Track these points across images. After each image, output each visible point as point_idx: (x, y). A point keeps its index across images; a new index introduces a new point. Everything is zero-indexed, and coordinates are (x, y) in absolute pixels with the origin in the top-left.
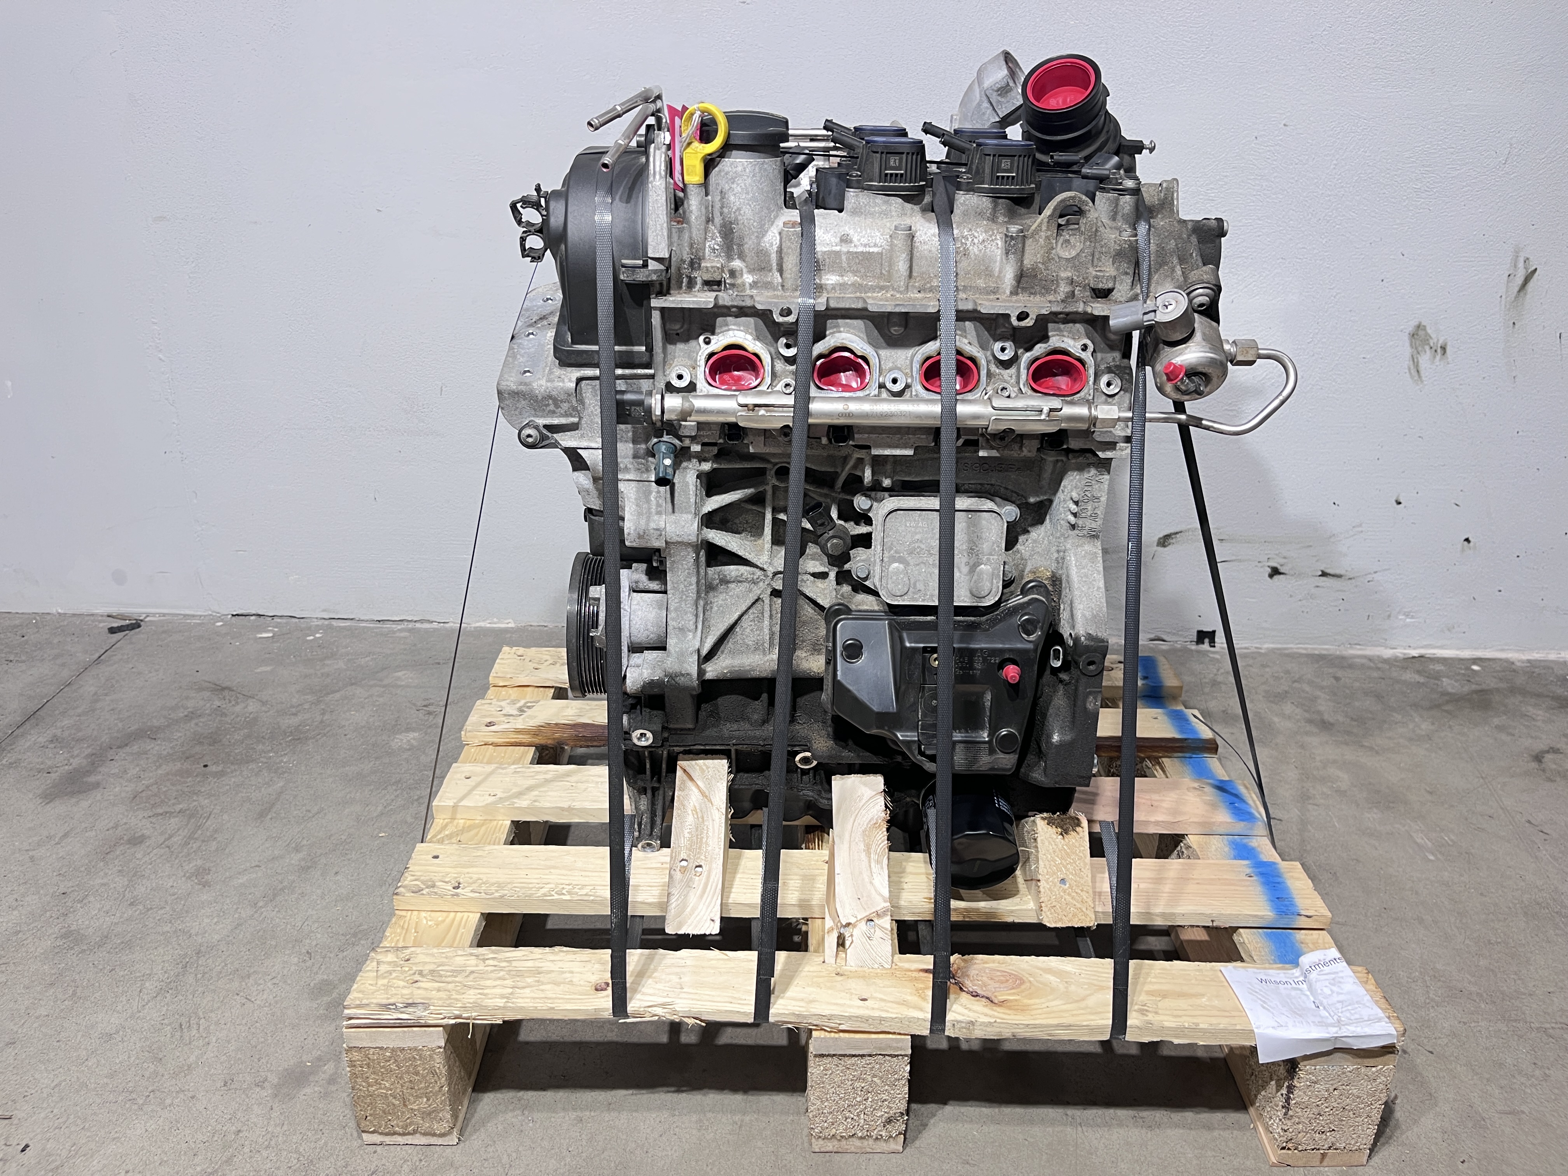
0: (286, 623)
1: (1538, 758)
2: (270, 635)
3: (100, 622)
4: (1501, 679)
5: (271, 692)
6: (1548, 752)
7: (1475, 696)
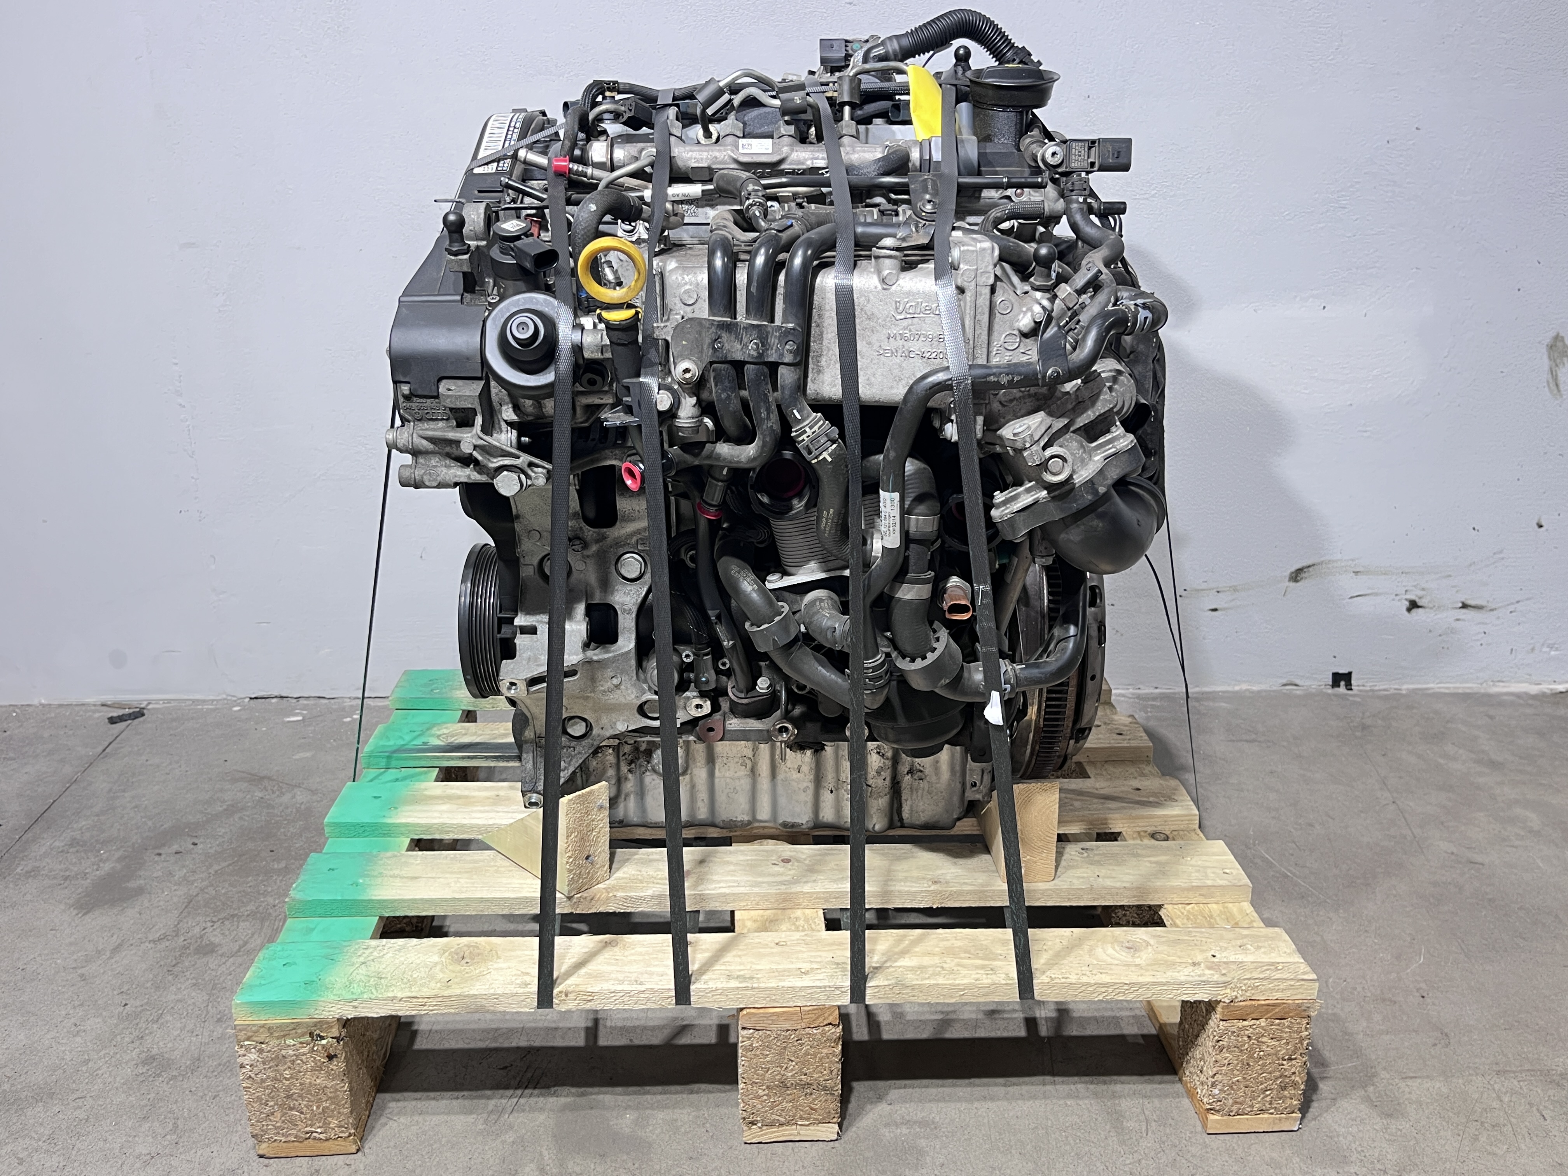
0: (315, 705)
2: (300, 718)
3: (94, 712)
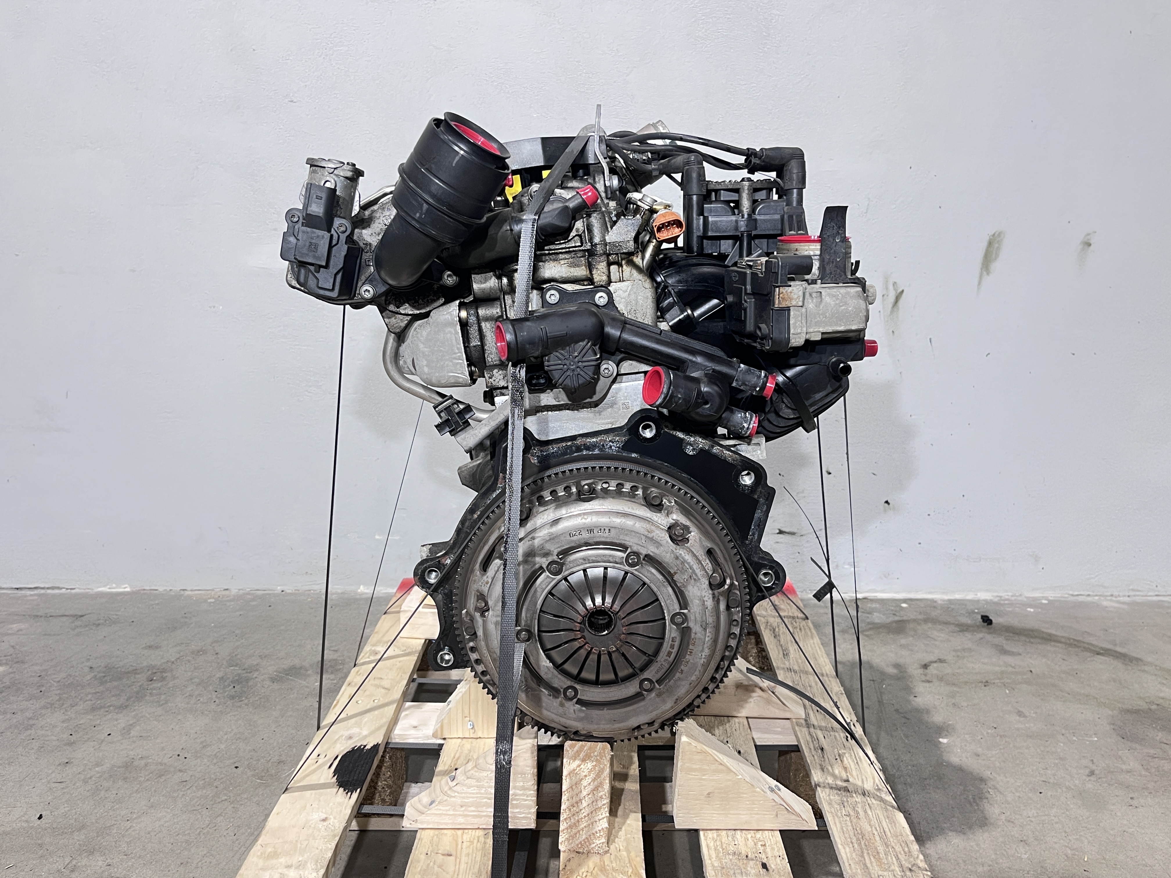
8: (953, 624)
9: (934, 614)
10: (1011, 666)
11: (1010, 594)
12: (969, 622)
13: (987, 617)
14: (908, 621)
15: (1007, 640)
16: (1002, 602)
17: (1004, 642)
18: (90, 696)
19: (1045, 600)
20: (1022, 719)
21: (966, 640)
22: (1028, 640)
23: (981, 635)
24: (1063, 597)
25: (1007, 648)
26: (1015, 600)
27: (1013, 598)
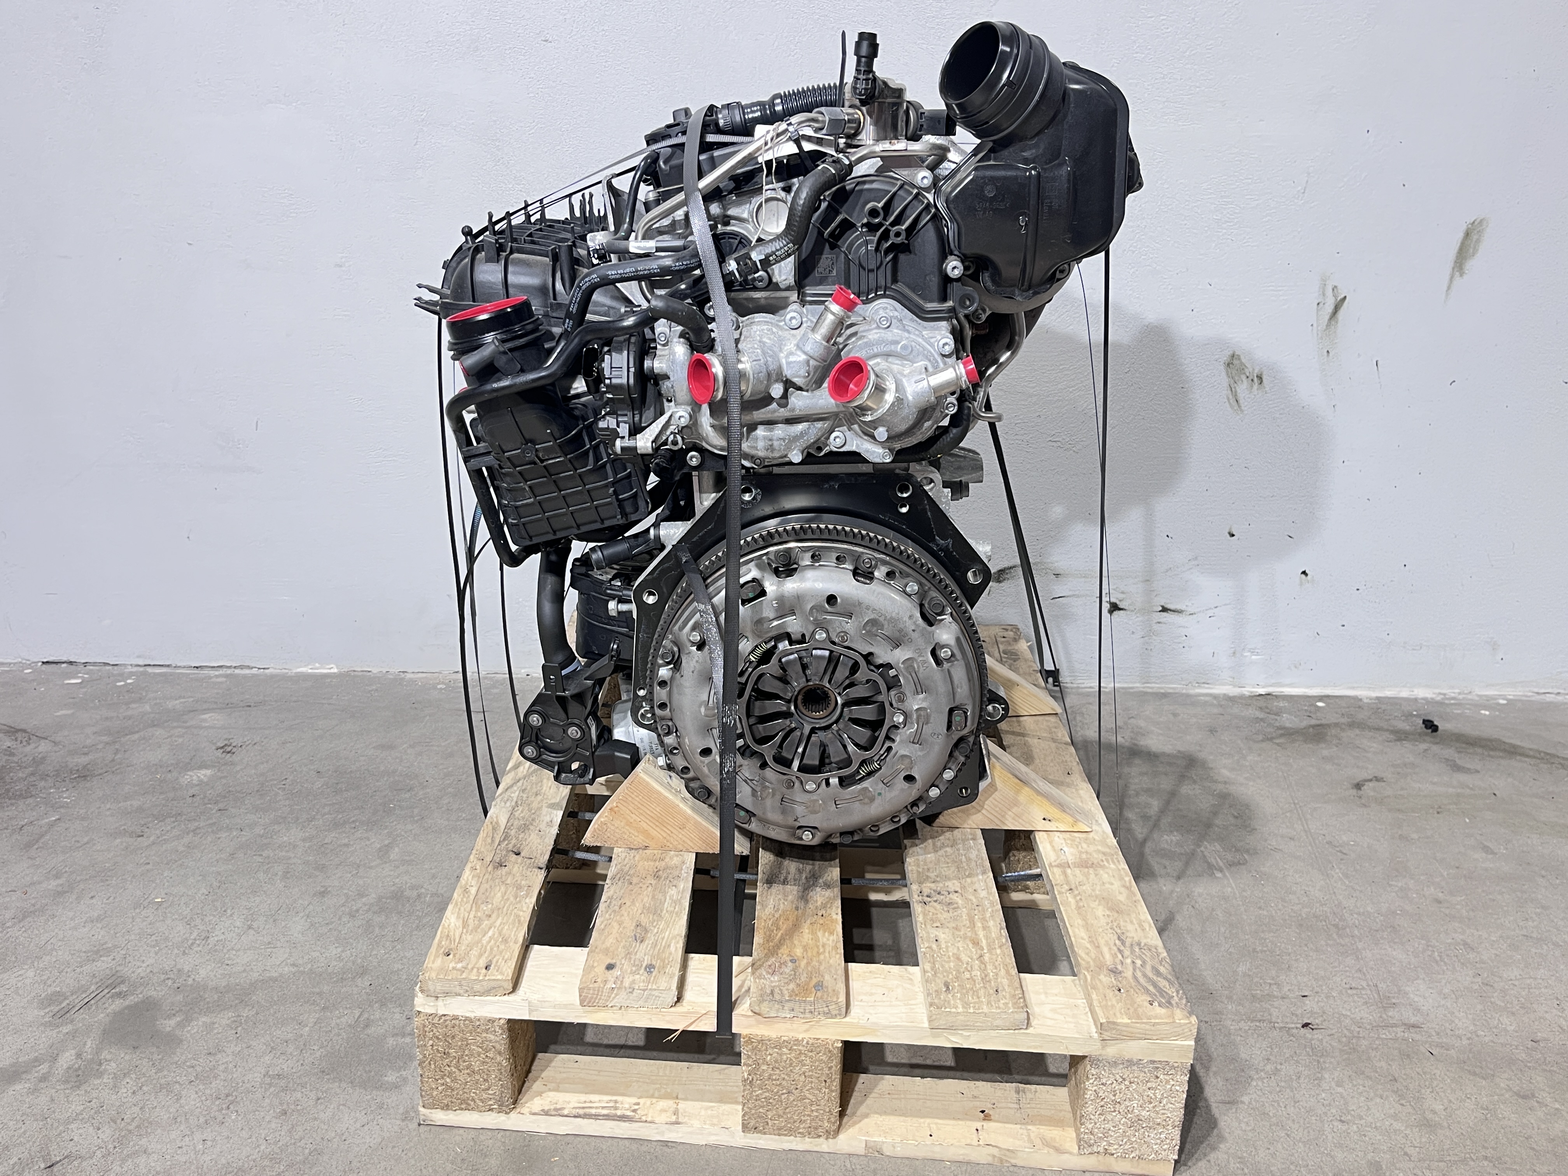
0: (99, 671)
1: (1358, 786)
2: (79, 681)
4: (1343, 714)
5: (66, 733)
6: (1371, 780)
7: (1311, 730)
8: (1387, 730)
9: (1361, 716)
10: (1468, 787)
11: (1457, 691)
12: (1408, 727)
13: (1432, 722)
14: (1329, 726)
15: (1459, 752)
16: (1446, 702)
17: (1456, 755)
18: (327, 809)
19: (1504, 699)
20: (1490, 856)
21: (1406, 752)
22: (1486, 753)
23: (1424, 746)
24: (1526, 696)
25: (1460, 762)
26: (1464, 698)
27: (1461, 697)
